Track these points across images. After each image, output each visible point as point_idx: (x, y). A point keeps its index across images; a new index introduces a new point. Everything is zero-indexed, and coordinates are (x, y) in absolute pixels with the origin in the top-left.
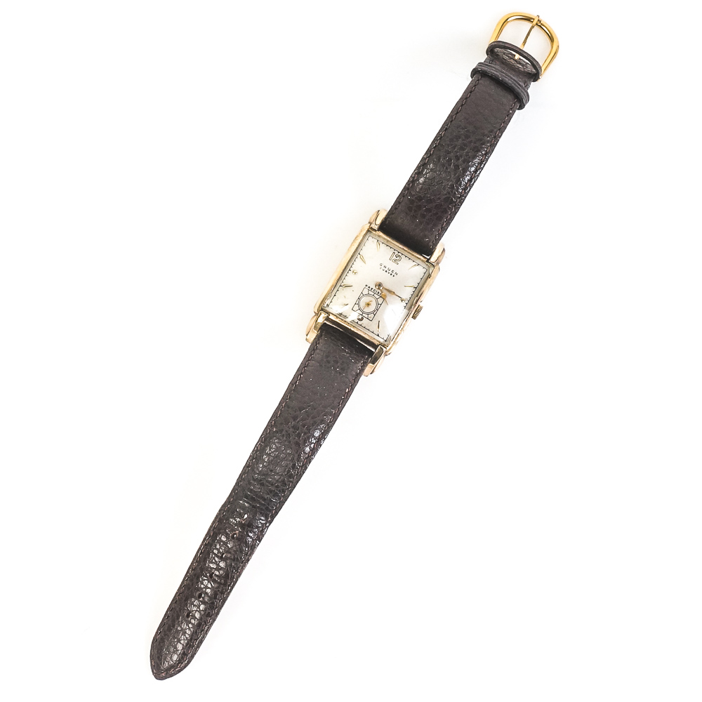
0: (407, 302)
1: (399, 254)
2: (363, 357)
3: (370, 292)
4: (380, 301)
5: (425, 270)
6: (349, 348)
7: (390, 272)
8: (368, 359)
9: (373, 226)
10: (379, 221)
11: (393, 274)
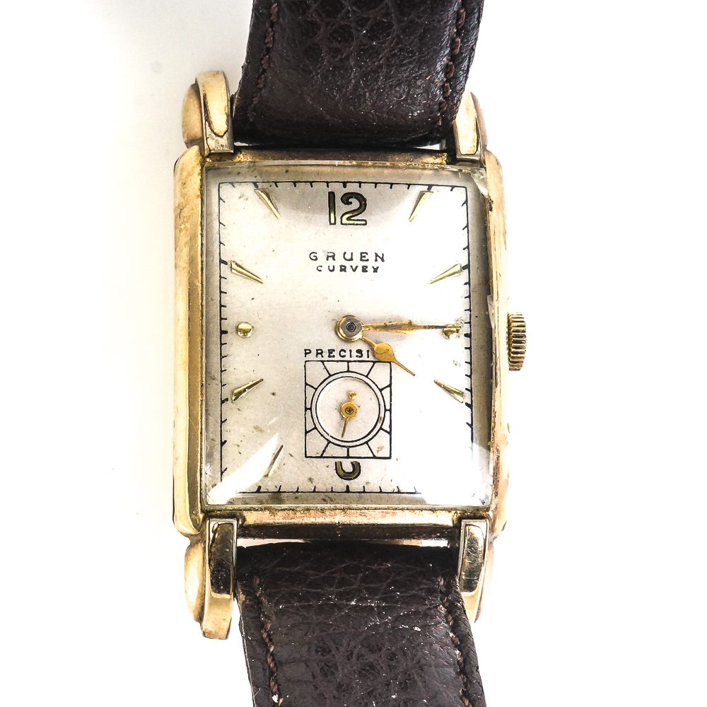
0: (465, 329)
1: (352, 188)
2: (431, 591)
3: (333, 367)
4: (380, 374)
5: (459, 195)
6: (373, 592)
7: (357, 262)
8: (450, 587)
9: (213, 144)
10: (220, 121)
11: (371, 264)
